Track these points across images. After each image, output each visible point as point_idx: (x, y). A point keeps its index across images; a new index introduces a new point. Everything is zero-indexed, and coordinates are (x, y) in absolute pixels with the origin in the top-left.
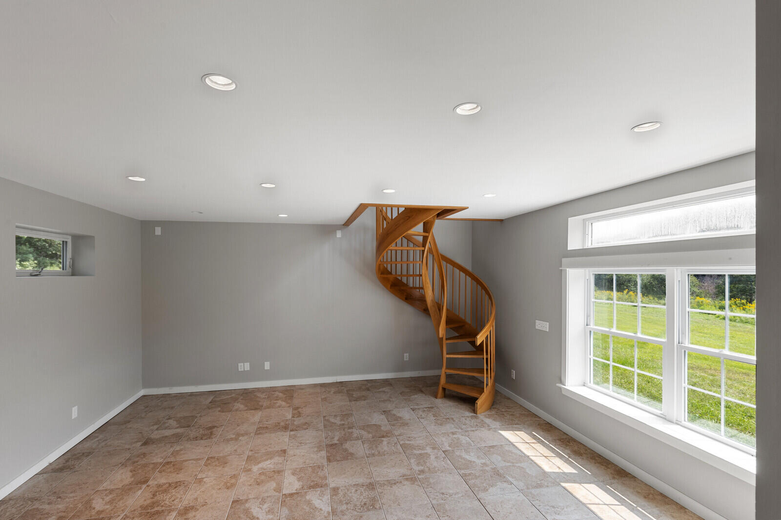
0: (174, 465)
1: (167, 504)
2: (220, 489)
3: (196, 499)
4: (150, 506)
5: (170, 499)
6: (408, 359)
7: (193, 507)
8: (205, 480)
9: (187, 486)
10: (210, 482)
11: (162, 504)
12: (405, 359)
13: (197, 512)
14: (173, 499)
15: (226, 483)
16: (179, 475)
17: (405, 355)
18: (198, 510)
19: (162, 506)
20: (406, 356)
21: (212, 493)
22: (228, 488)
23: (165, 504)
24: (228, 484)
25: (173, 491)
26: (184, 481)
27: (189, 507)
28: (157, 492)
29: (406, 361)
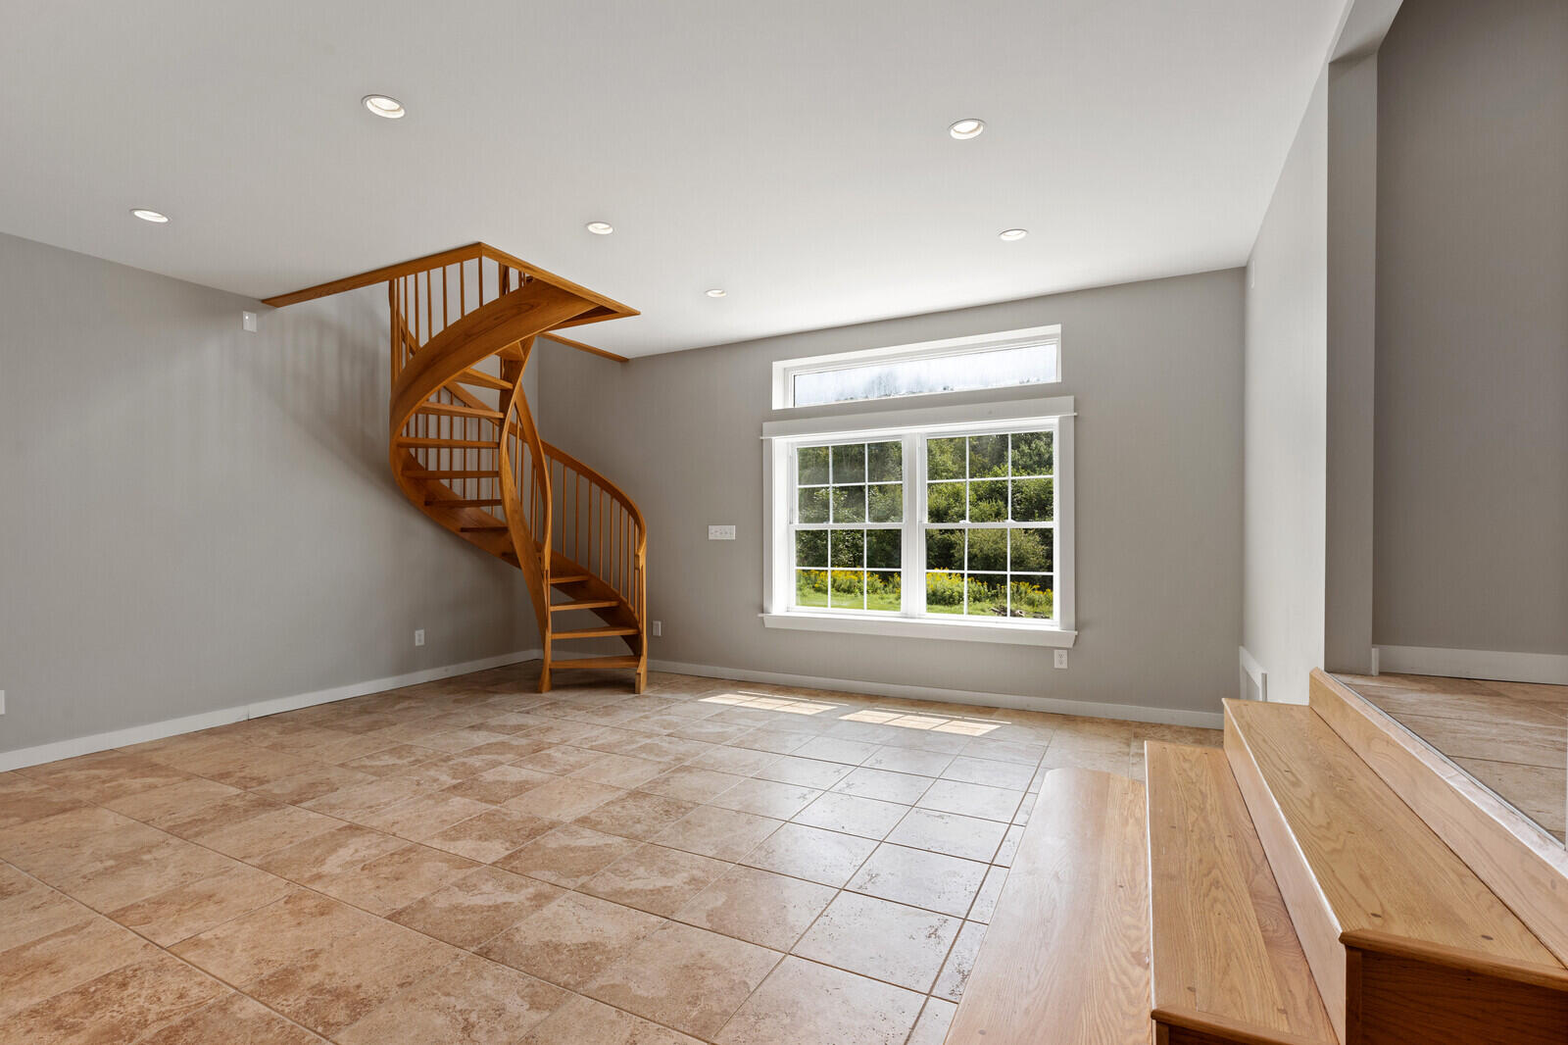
6: (422, 643)
12: (417, 644)
17: (417, 632)
20: (420, 638)
29: (419, 647)
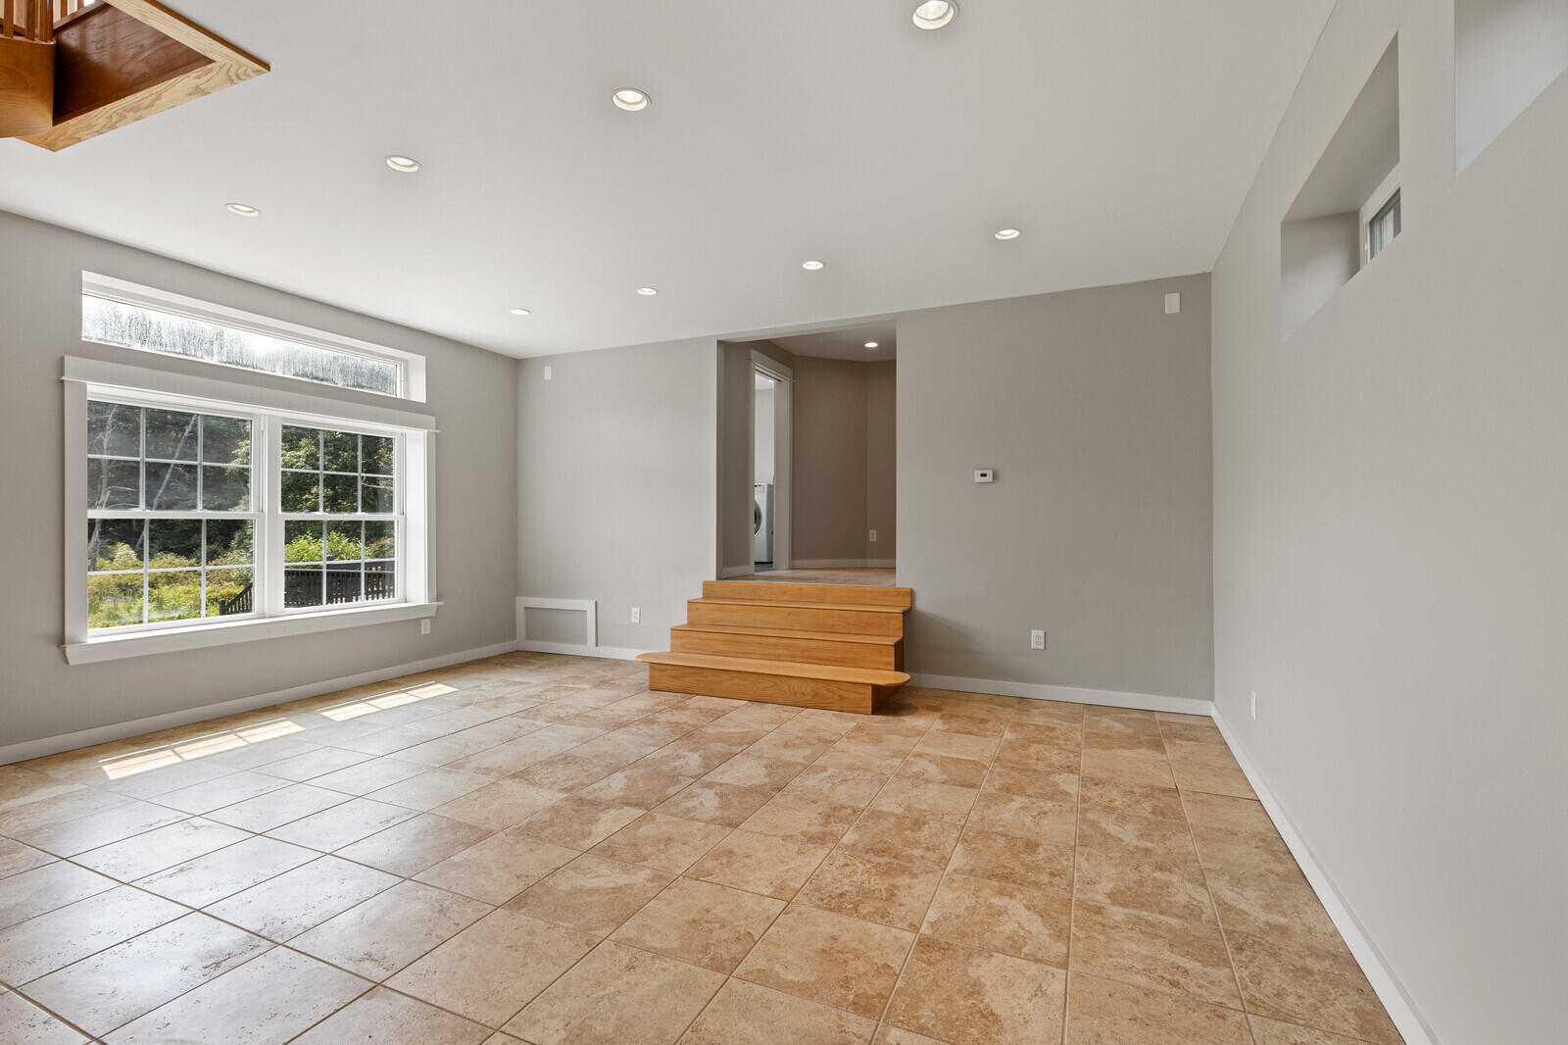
0: (846, 983)
1: (861, 862)
2: (746, 857)
3: (800, 852)
4: (893, 869)
5: (855, 872)
7: (809, 840)
8: (768, 891)
9: (815, 890)
10: (760, 879)
11: (869, 866)
13: (804, 829)
14: (848, 870)
15: (729, 864)
16: (829, 929)
18: (802, 833)
19: (869, 861)
21: (765, 854)
22: (731, 852)
23: (865, 865)
24: (724, 861)
25: (847, 888)
26: (818, 907)
27: (816, 842)
28: (887, 900)
